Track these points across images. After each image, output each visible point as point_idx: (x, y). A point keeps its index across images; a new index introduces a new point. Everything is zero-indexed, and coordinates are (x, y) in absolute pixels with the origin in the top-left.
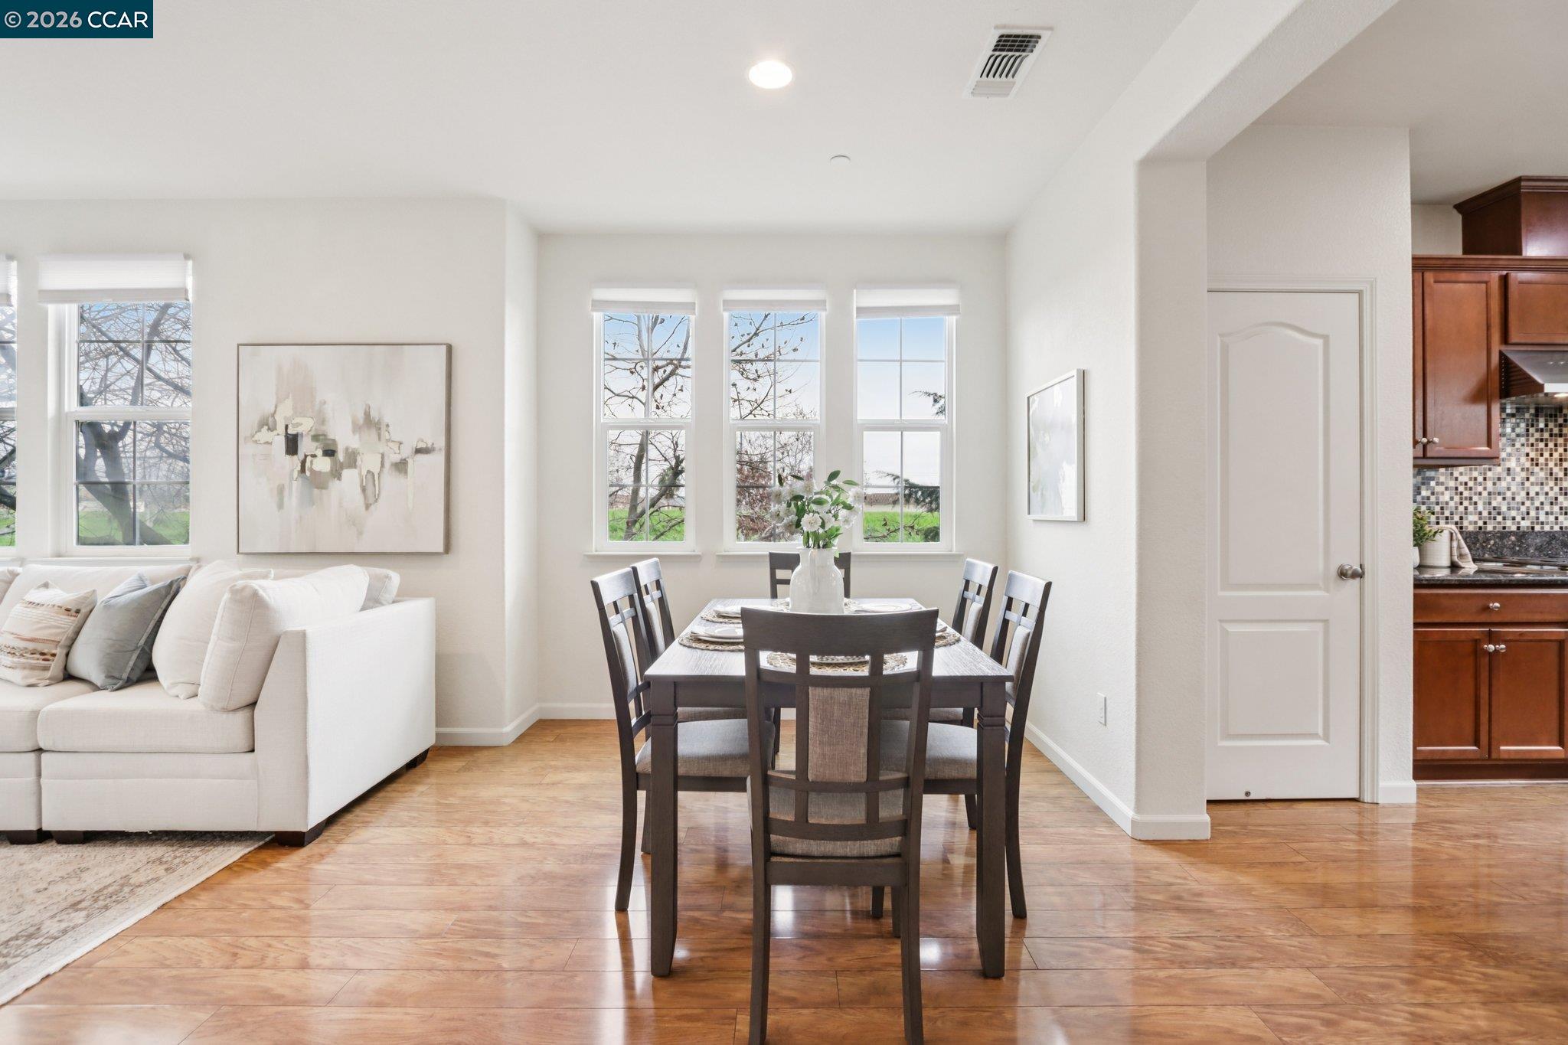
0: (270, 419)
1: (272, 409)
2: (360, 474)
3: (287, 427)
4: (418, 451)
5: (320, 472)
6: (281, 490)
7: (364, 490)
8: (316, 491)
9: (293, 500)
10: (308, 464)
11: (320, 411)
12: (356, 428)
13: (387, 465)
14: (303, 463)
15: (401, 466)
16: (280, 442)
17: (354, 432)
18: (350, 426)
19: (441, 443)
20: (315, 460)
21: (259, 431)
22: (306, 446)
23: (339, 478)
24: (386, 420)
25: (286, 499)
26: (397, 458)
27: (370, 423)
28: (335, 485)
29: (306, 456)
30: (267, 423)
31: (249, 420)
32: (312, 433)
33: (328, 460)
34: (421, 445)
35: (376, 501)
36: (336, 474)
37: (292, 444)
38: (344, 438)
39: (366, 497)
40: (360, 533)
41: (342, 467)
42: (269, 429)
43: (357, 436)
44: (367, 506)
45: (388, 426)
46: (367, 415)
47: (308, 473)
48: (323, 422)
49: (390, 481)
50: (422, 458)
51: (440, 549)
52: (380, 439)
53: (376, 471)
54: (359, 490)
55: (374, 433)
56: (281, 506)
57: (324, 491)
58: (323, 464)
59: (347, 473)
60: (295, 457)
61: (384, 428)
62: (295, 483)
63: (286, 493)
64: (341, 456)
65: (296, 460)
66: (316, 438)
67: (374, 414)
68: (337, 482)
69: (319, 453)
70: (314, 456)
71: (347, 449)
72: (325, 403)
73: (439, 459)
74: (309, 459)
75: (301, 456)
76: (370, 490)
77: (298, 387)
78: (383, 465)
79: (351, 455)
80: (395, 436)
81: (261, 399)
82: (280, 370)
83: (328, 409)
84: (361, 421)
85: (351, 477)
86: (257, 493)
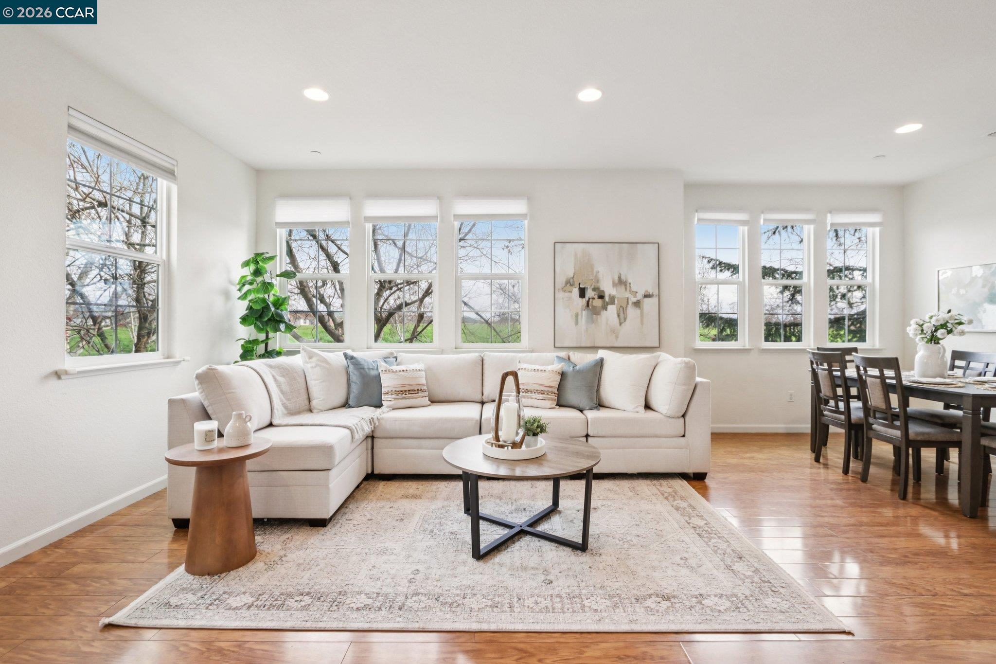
0: (571, 281)
1: (572, 275)
2: (617, 307)
3: (580, 284)
4: (646, 296)
5: (596, 306)
6: (577, 315)
7: (619, 315)
8: (595, 316)
9: (583, 320)
10: (590, 303)
11: (596, 276)
12: (615, 285)
13: (630, 303)
14: (588, 302)
15: (637, 304)
16: (576, 291)
17: (613, 286)
18: (611, 284)
19: (656, 292)
20: (594, 301)
21: (565, 286)
22: (590, 293)
23: (606, 309)
24: (629, 280)
25: (579, 320)
26: (634, 300)
27: (621, 282)
29: (589, 299)
30: (569, 283)
31: (561, 281)
32: (592, 287)
33: (600, 300)
34: (647, 293)
35: (625, 321)
36: (605, 308)
37: (582, 293)
38: (609, 290)
39: (620, 319)
40: (617, 337)
41: (607, 304)
42: (571, 285)
43: (615, 289)
44: (621, 324)
45: (630, 284)
46: (620, 278)
47: (590, 307)
48: (598, 281)
49: (632, 312)
50: (647, 300)
51: (657, 345)
52: (626, 289)
53: (625, 306)
54: (616, 316)
55: (623, 287)
56: (577, 323)
57: (598, 316)
58: (598, 303)
59: (610, 307)
60: (584, 299)
61: (628, 285)
62: (584, 312)
63: (579, 317)
64: (607, 299)
65: (584, 301)
66: (594, 290)
67: (623, 278)
68: (605, 312)
69: (596, 297)
70: (593, 299)
71: (610, 295)
72: (599, 272)
73: (655, 300)
74: (591, 300)
75: (587, 298)
76: (622, 315)
77: (585, 264)
78: (628, 303)
79: (612, 300)
80: (634, 289)
81: (567, 270)
82: (576, 255)
83: (600, 275)
84: (616, 279)
85: (612, 309)
86: (565, 316)
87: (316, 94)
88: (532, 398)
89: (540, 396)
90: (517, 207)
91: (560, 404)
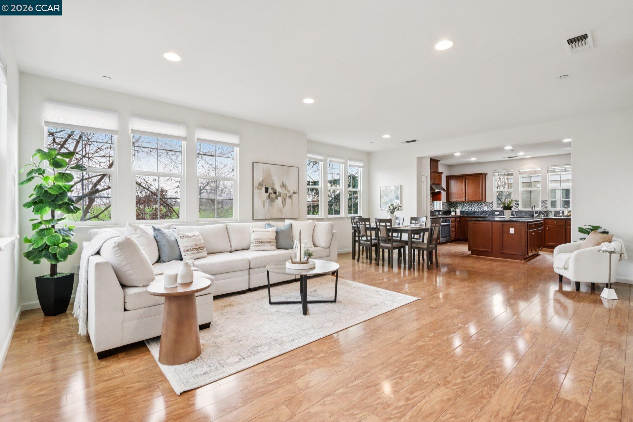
0: (261, 183)
1: (262, 181)
2: (282, 198)
3: (265, 185)
4: (293, 193)
5: (273, 198)
6: (264, 202)
7: (282, 202)
8: (272, 203)
9: (267, 205)
10: (270, 196)
11: (273, 182)
12: (281, 187)
14: (269, 195)
15: (290, 197)
16: (263, 189)
18: (279, 186)
19: (298, 192)
22: (270, 191)
23: (277, 199)
24: (287, 185)
25: (265, 205)
26: (288, 195)
27: (283, 186)
28: (276, 201)
30: (260, 185)
31: (256, 184)
32: (271, 187)
33: (275, 195)
35: (285, 205)
37: (266, 190)
38: (278, 189)
39: (283, 204)
40: (282, 213)
41: (278, 196)
42: (261, 186)
43: (281, 189)
44: (283, 207)
47: (270, 198)
48: (273, 184)
49: (288, 200)
50: (294, 195)
51: (298, 217)
52: (286, 190)
53: (285, 198)
55: (284, 188)
56: (264, 206)
57: (274, 203)
58: (273, 196)
61: (286, 187)
62: (267, 200)
63: (265, 203)
64: (277, 194)
65: (267, 194)
66: (272, 189)
67: (284, 183)
69: (273, 193)
70: (271, 193)
71: (279, 192)
72: (274, 180)
75: (268, 193)
76: (284, 202)
77: (268, 176)
78: (286, 196)
79: (280, 194)
80: (289, 189)
81: (259, 177)
82: (263, 170)
83: (275, 182)
84: (282, 185)
85: (280, 199)
86: (258, 203)
87: (172, 57)
88: (264, 246)
89: (269, 244)
90: (234, 139)
91: (278, 248)
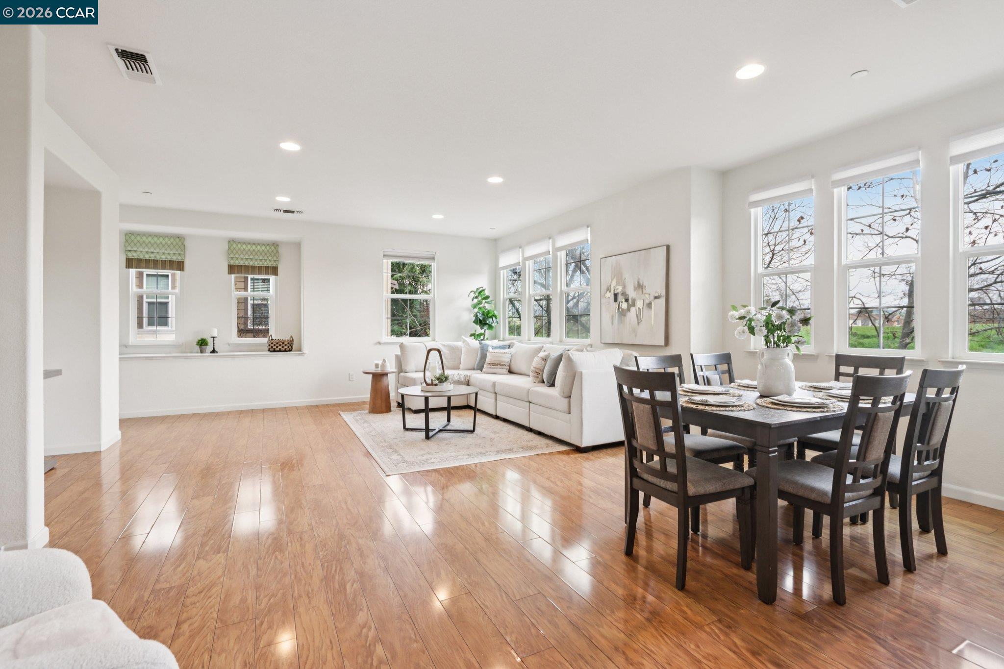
1: (610, 284)
2: (636, 309)
3: (614, 290)
4: (656, 298)
5: (624, 309)
6: (613, 317)
7: (637, 316)
8: (623, 317)
9: (616, 321)
10: (620, 306)
11: (624, 283)
12: (635, 289)
13: (645, 305)
15: (649, 305)
16: (612, 297)
18: (633, 288)
19: (664, 293)
20: (622, 304)
21: (606, 293)
22: (621, 298)
24: (645, 284)
25: (614, 321)
26: (648, 301)
27: (640, 287)
28: (628, 314)
29: (620, 302)
30: (609, 289)
31: (604, 288)
32: (622, 292)
33: (626, 303)
34: (657, 295)
35: (641, 321)
36: (629, 310)
37: (616, 297)
38: (632, 294)
39: (638, 320)
40: (635, 336)
41: (630, 306)
42: (609, 292)
43: (635, 292)
44: (638, 323)
45: (645, 287)
46: (639, 282)
47: (620, 309)
48: (625, 287)
49: (646, 311)
50: (657, 300)
51: (663, 344)
52: (642, 293)
53: (641, 308)
54: (635, 316)
55: (641, 291)
56: (612, 324)
57: (625, 317)
58: (624, 306)
59: (632, 309)
62: (616, 314)
64: (630, 301)
65: (617, 304)
66: (623, 294)
67: (641, 282)
68: (629, 313)
69: (624, 300)
70: (622, 302)
71: (632, 298)
72: (626, 279)
73: (662, 301)
75: (618, 302)
76: (639, 316)
77: (619, 273)
78: (643, 305)
79: (634, 303)
80: (648, 291)
81: (607, 278)
82: (612, 266)
83: (627, 282)
84: (636, 284)
85: (633, 311)
86: (606, 318)
